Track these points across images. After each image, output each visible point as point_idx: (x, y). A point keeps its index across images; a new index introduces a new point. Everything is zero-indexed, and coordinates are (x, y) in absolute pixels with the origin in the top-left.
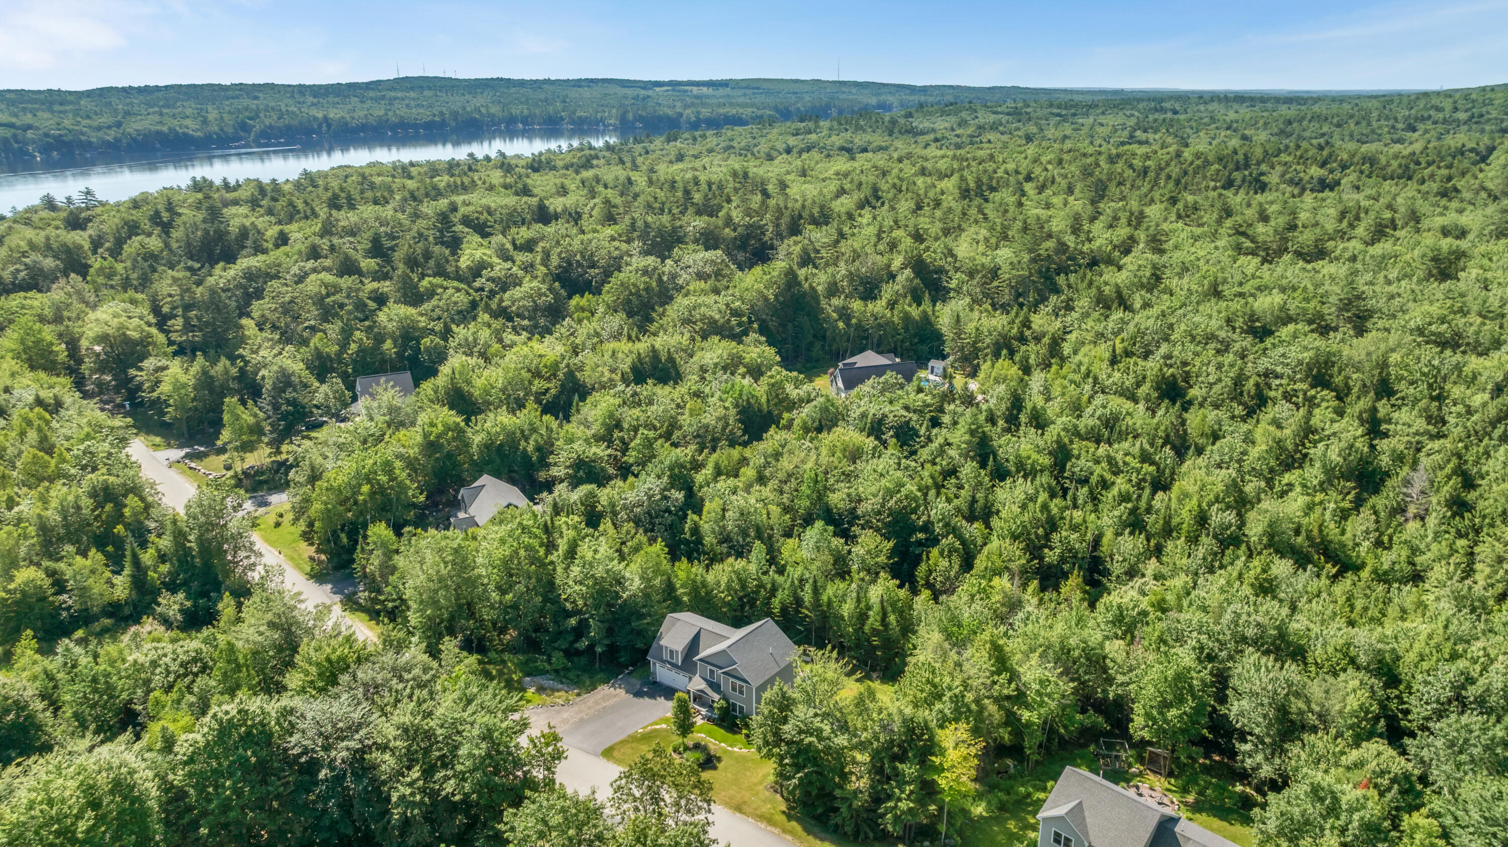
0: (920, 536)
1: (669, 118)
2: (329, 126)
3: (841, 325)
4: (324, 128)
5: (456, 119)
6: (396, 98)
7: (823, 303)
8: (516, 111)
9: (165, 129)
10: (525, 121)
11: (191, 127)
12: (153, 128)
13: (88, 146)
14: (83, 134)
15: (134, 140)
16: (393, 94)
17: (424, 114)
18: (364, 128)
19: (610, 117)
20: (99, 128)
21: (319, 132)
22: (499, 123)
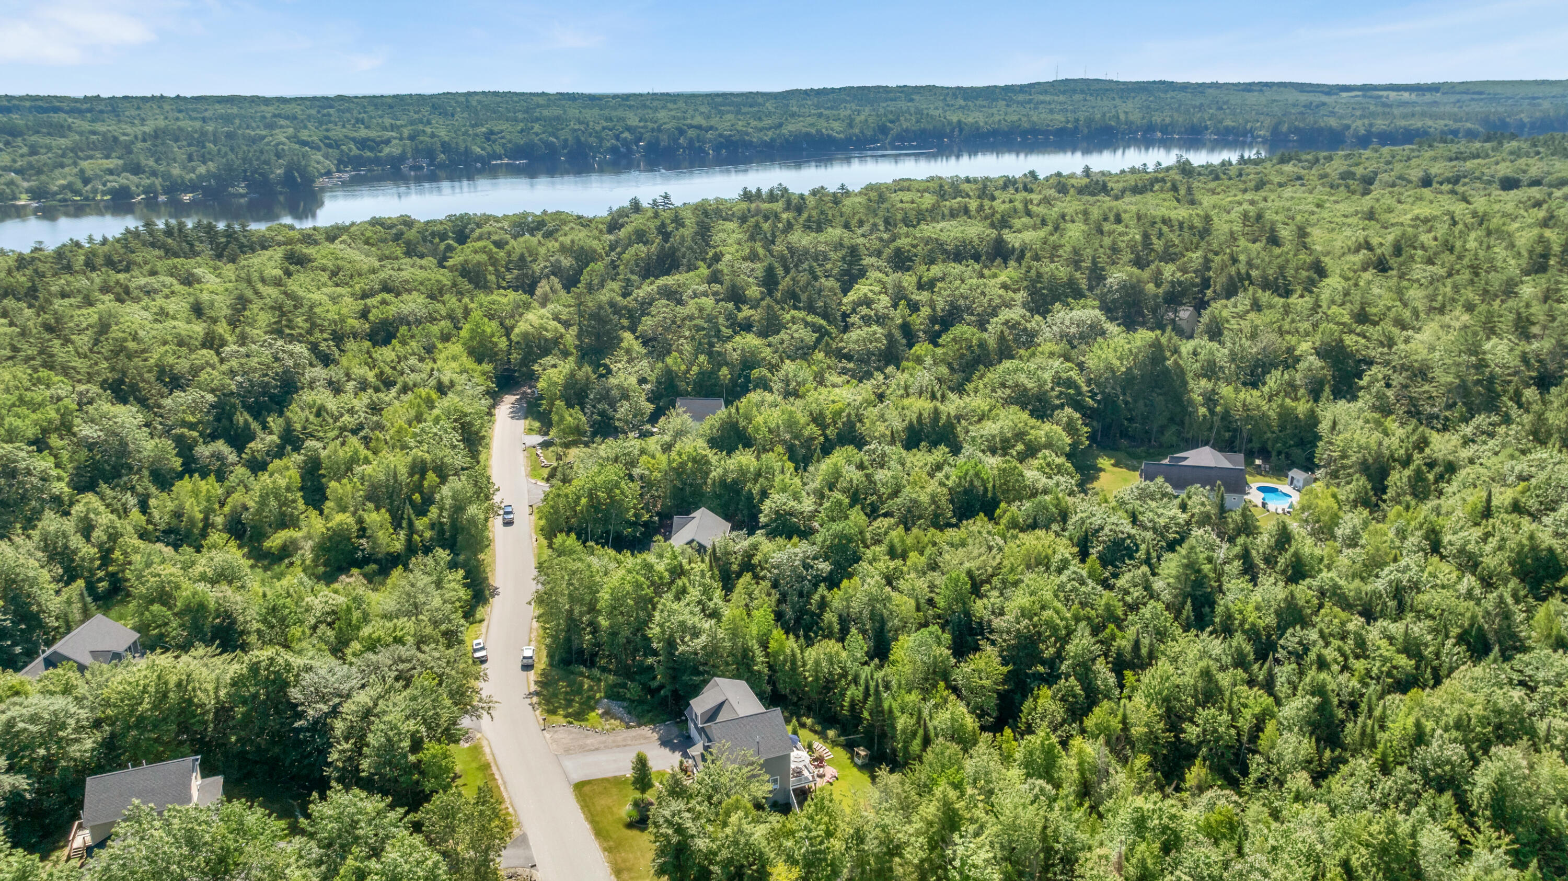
0: (1040, 669)
1: (1331, 130)
2: (961, 130)
3: (1202, 411)
4: (956, 132)
5: (1089, 127)
6: (1043, 102)
7: (1192, 384)
8: (1157, 118)
9: (813, 131)
10: (1164, 129)
11: (836, 129)
12: (804, 130)
13: (748, 145)
14: (747, 134)
15: (787, 140)
16: (1042, 98)
17: (1059, 119)
18: (994, 133)
19: (1262, 127)
20: (761, 130)
21: (950, 137)
22: (1136, 132)
